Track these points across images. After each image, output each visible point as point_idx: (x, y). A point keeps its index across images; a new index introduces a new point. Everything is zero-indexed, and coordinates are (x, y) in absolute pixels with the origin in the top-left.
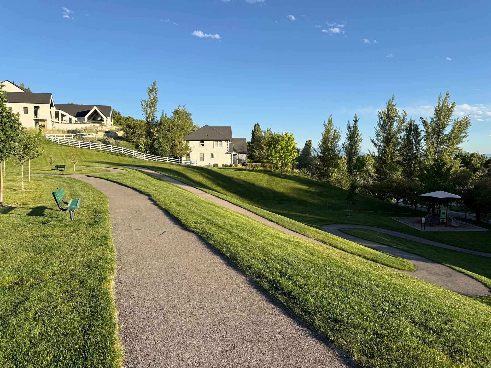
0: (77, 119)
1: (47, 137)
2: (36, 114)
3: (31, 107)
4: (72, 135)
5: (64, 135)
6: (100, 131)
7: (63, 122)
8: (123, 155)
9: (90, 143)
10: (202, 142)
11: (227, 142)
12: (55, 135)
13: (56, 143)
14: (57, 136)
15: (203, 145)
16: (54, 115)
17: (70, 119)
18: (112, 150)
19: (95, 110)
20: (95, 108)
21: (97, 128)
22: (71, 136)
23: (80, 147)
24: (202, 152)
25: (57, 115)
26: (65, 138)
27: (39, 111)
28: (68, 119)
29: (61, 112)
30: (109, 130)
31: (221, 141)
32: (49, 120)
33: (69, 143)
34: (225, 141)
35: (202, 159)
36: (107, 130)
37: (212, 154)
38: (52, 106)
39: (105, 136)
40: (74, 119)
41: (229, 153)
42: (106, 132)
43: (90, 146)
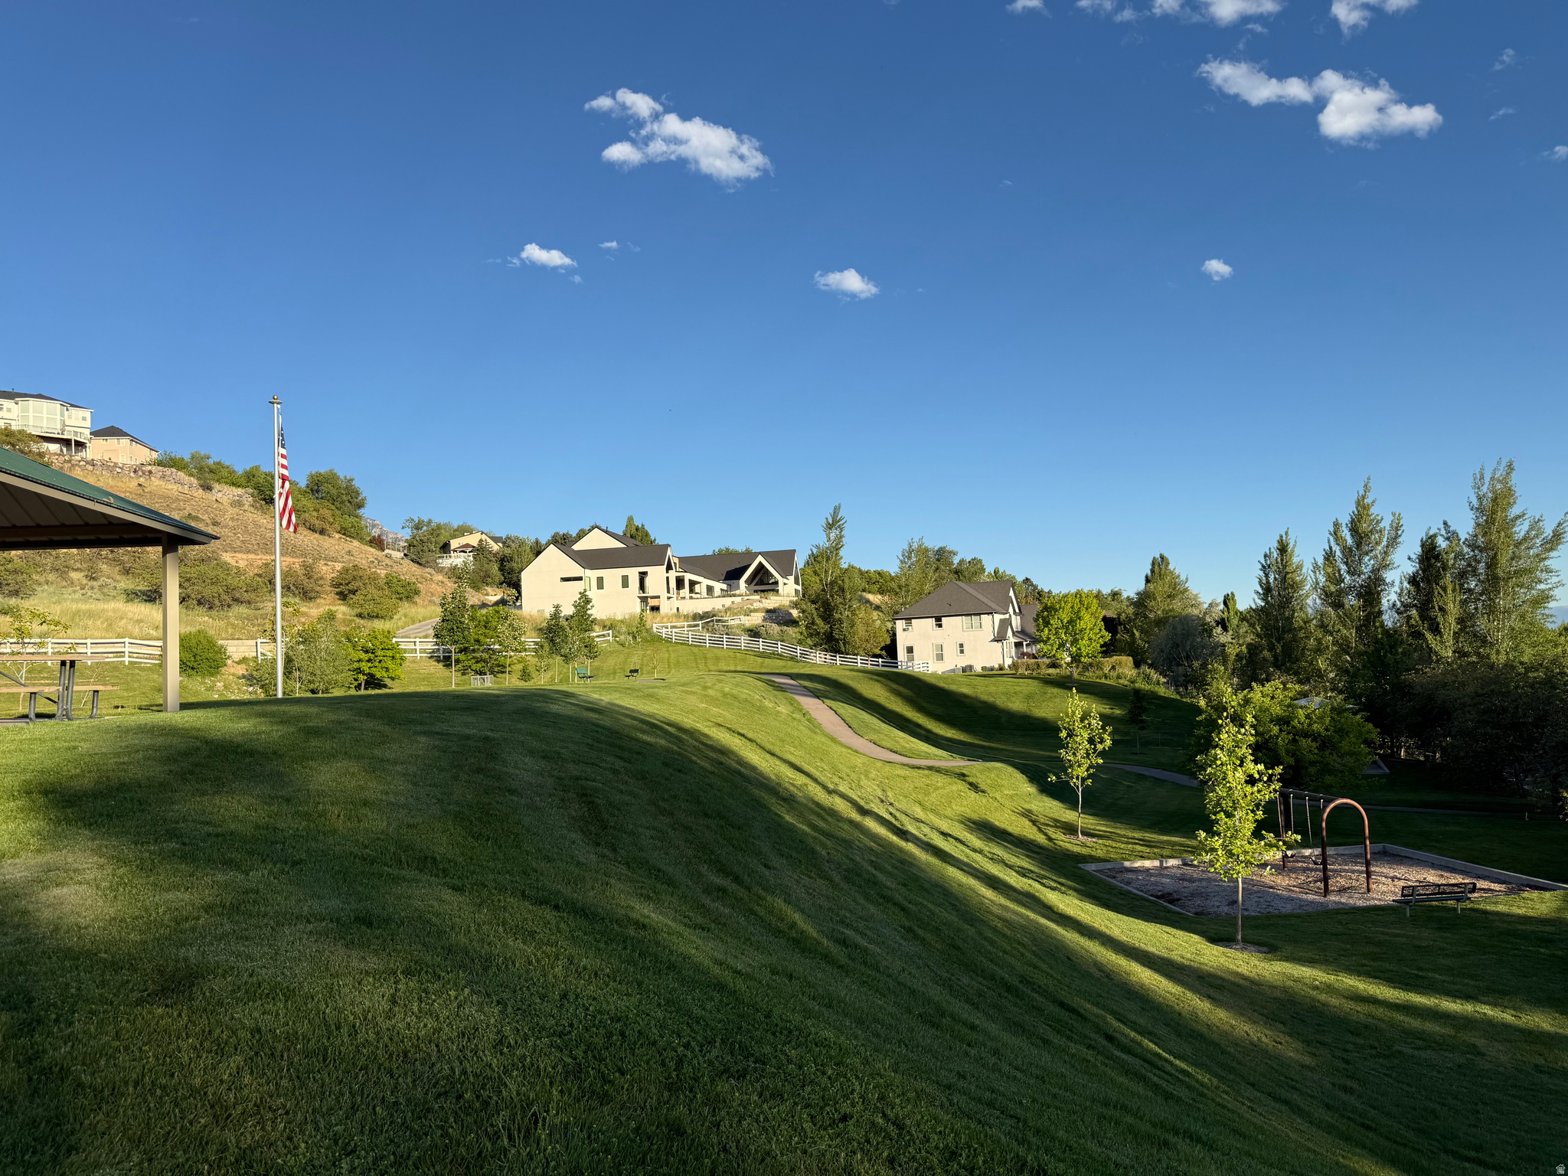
0: (724, 587)
1: (655, 630)
2: (642, 587)
3: (633, 573)
4: (700, 622)
5: (686, 623)
6: (756, 611)
7: (694, 595)
8: (780, 657)
9: (725, 636)
10: (938, 619)
11: (991, 616)
12: (669, 624)
13: (668, 641)
14: (672, 627)
15: (940, 626)
16: (673, 584)
17: (710, 589)
18: (761, 647)
19: (760, 563)
20: (760, 559)
21: (752, 605)
22: (697, 625)
23: (708, 645)
24: (939, 642)
25: (680, 583)
26: (686, 629)
27: (648, 581)
28: (704, 590)
29: (688, 577)
30: (776, 605)
31: (979, 614)
32: (664, 595)
33: (690, 639)
34: (988, 614)
35: (940, 657)
36: (771, 607)
37: (961, 646)
38: (669, 568)
39: (765, 620)
40: (719, 586)
41: (997, 641)
42: (768, 611)
43: (725, 643)
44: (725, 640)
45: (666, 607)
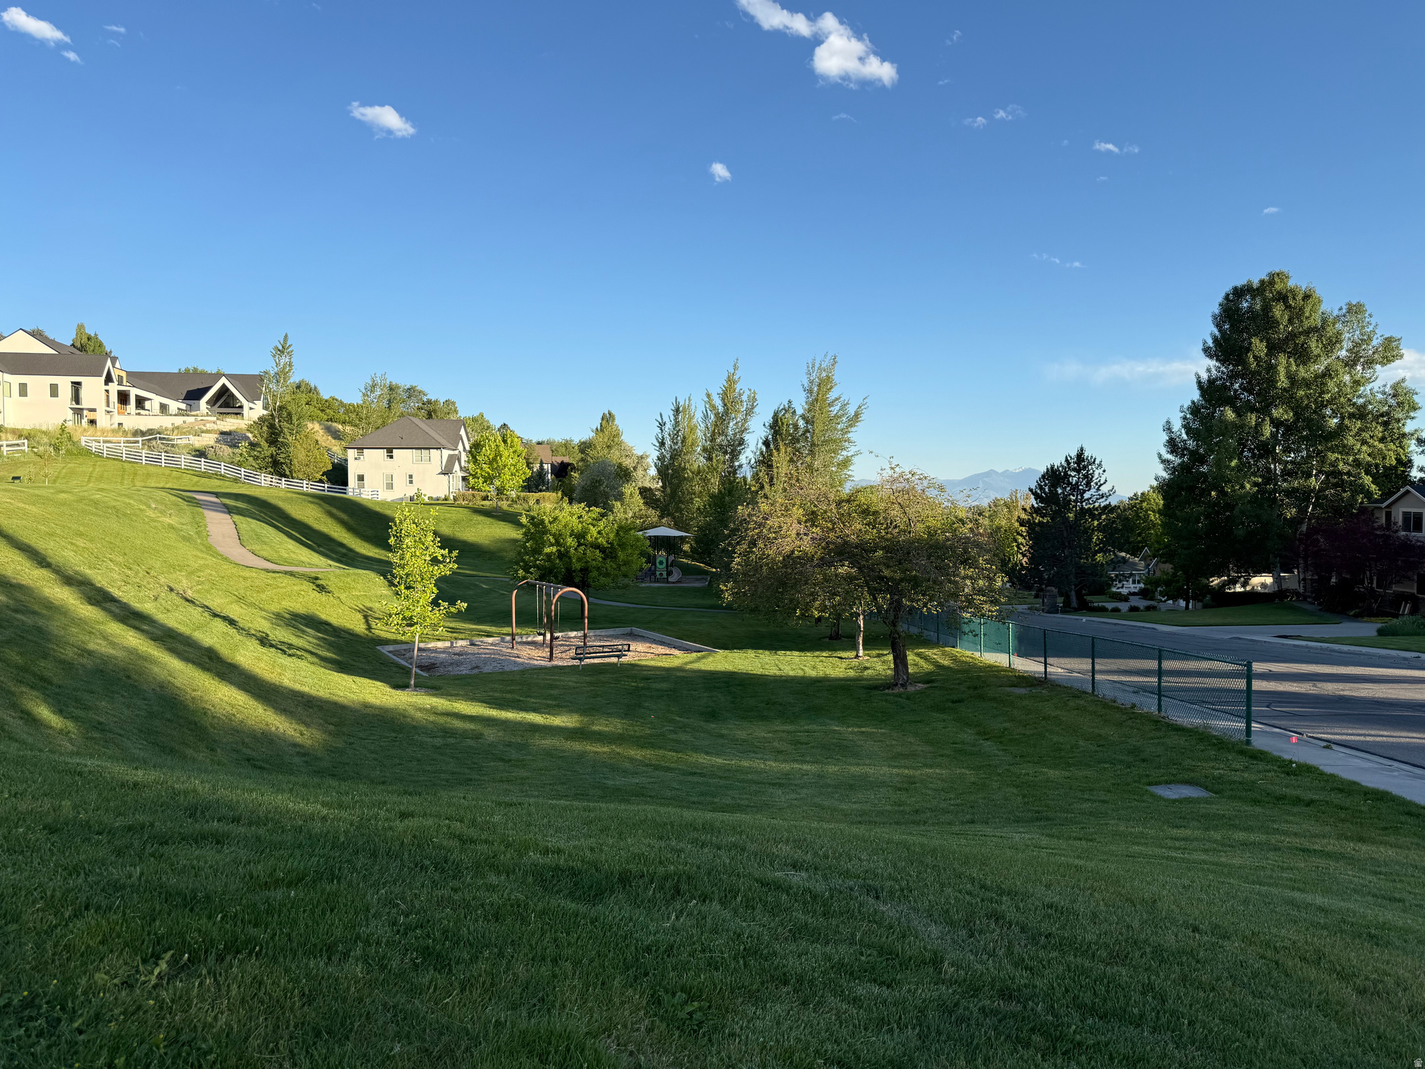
0: (183, 406)
1: (83, 444)
2: (77, 398)
3: (64, 383)
4: (140, 439)
5: (122, 439)
6: (208, 432)
7: (142, 412)
8: (222, 477)
9: (163, 454)
10: (390, 451)
11: (439, 451)
12: (102, 439)
13: (99, 455)
14: (105, 442)
15: (391, 457)
16: (114, 397)
17: (164, 408)
18: (203, 467)
19: (224, 385)
20: (223, 380)
21: (204, 425)
22: (137, 442)
23: (144, 462)
24: (389, 472)
25: (123, 398)
26: (122, 445)
27: (83, 393)
28: (157, 407)
29: (134, 392)
30: (232, 428)
31: (429, 449)
32: (102, 408)
33: (124, 455)
34: (437, 449)
35: (390, 486)
36: (226, 429)
37: (411, 476)
38: (109, 379)
39: (218, 441)
40: (174, 405)
41: (444, 474)
42: (222, 433)
43: (163, 461)
44: (163, 458)
45: (103, 421)
